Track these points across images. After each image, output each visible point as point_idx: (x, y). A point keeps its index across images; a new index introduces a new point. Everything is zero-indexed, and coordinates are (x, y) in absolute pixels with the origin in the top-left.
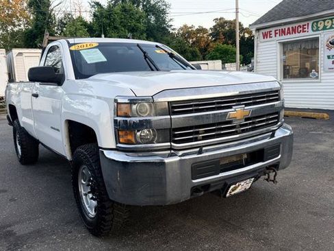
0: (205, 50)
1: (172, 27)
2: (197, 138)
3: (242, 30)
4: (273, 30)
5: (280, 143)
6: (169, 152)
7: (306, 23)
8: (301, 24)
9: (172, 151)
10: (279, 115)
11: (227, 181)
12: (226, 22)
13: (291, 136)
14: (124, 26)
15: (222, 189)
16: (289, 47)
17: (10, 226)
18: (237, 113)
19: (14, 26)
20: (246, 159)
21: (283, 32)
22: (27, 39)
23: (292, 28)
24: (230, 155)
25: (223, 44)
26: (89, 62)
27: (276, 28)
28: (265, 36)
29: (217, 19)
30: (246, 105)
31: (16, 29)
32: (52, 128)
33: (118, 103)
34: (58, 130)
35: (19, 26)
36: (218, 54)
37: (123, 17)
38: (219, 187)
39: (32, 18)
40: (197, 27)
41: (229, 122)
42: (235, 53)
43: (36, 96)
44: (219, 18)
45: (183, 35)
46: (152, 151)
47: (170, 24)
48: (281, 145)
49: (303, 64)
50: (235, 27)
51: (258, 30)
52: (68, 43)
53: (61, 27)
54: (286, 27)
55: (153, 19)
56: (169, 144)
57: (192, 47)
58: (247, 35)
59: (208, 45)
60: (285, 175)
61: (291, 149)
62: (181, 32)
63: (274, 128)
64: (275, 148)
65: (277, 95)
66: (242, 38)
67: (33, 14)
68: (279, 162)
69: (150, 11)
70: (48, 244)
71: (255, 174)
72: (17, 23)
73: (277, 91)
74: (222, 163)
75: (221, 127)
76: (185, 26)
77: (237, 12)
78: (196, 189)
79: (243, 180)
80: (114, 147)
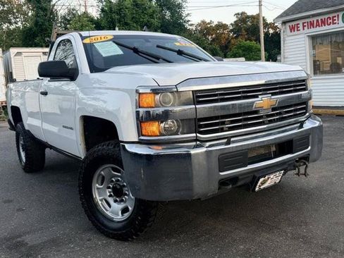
0: (226, 47)
1: (190, 23)
2: (223, 128)
3: (266, 25)
4: (301, 22)
5: (310, 134)
6: (194, 143)
7: (336, 14)
8: (331, 16)
9: (198, 143)
10: (307, 106)
11: (256, 174)
12: (248, 17)
13: (320, 127)
14: (136, 22)
15: (251, 183)
16: (319, 40)
17: (20, 236)
18: (263, 102)
19: (11, 24)
20: (275, 152)
21: (312, 24)
22: (26, 38)
23: (322, 20)
24: (257, 145)
25: (246, 41)
26: (104, 55)
27: (304, 21)
28: (292, 29)
29: (238, 14)
30: (273, 94)
31: (12, 27)
32: (64, 127)
33: (139, 94)
34: (71, 128)
35: (16, 23)
36: (241, 51)
37: (135, 12)
38: (248, 180)
39: (30, 14)
40: (216, 23)
41: (256, 112)
42: (260, 50)
43: (45, 94)
44: (240, 12)
45: (201, 31)
46: (176, 142)
47: (187, 18)
48: (311, 136)
49: (334, 59)
50: (258, 22)
51: (284, 23)
52: (81, 36)
53: (65, 24)
54: (315, 19)
55: (168, 13)
56: (194, 135)
57: (211, 44)
58: (271, 31)
59: (230, 42)
60: (321, 174)
61: (321, 141)
62: (199, 28)
63: (302, 119)
64: (304, 140)
65: (304, 85)
66: (266, 34)
67: (32, 10)
68: (309, 154)
69: (164, 5)
70: (66, 253)
71: (285, 167)
72: (13, 21)
73: (304, 81)
74: (250, 156)
75: (248, 118)
76: (204, 22)
77: (260, 5)
78: (223, 182)
79: (272, 173)
80: (136, 140)
